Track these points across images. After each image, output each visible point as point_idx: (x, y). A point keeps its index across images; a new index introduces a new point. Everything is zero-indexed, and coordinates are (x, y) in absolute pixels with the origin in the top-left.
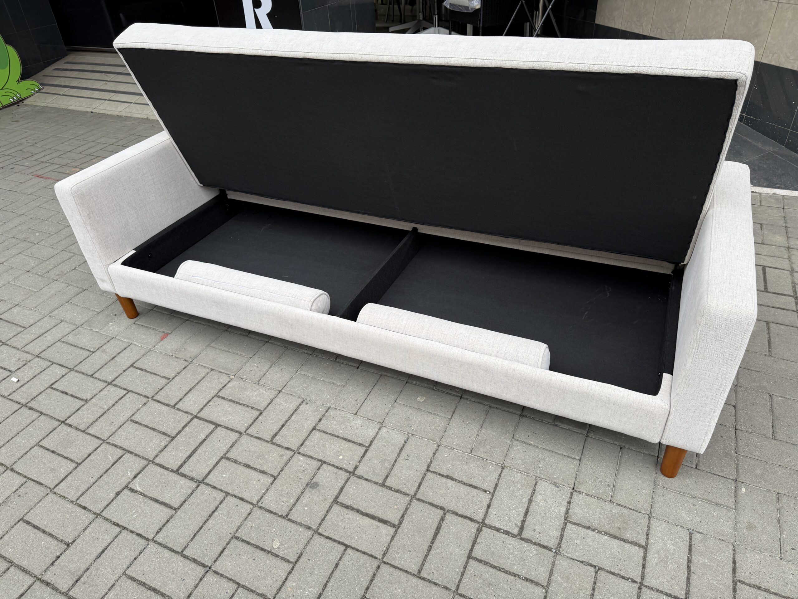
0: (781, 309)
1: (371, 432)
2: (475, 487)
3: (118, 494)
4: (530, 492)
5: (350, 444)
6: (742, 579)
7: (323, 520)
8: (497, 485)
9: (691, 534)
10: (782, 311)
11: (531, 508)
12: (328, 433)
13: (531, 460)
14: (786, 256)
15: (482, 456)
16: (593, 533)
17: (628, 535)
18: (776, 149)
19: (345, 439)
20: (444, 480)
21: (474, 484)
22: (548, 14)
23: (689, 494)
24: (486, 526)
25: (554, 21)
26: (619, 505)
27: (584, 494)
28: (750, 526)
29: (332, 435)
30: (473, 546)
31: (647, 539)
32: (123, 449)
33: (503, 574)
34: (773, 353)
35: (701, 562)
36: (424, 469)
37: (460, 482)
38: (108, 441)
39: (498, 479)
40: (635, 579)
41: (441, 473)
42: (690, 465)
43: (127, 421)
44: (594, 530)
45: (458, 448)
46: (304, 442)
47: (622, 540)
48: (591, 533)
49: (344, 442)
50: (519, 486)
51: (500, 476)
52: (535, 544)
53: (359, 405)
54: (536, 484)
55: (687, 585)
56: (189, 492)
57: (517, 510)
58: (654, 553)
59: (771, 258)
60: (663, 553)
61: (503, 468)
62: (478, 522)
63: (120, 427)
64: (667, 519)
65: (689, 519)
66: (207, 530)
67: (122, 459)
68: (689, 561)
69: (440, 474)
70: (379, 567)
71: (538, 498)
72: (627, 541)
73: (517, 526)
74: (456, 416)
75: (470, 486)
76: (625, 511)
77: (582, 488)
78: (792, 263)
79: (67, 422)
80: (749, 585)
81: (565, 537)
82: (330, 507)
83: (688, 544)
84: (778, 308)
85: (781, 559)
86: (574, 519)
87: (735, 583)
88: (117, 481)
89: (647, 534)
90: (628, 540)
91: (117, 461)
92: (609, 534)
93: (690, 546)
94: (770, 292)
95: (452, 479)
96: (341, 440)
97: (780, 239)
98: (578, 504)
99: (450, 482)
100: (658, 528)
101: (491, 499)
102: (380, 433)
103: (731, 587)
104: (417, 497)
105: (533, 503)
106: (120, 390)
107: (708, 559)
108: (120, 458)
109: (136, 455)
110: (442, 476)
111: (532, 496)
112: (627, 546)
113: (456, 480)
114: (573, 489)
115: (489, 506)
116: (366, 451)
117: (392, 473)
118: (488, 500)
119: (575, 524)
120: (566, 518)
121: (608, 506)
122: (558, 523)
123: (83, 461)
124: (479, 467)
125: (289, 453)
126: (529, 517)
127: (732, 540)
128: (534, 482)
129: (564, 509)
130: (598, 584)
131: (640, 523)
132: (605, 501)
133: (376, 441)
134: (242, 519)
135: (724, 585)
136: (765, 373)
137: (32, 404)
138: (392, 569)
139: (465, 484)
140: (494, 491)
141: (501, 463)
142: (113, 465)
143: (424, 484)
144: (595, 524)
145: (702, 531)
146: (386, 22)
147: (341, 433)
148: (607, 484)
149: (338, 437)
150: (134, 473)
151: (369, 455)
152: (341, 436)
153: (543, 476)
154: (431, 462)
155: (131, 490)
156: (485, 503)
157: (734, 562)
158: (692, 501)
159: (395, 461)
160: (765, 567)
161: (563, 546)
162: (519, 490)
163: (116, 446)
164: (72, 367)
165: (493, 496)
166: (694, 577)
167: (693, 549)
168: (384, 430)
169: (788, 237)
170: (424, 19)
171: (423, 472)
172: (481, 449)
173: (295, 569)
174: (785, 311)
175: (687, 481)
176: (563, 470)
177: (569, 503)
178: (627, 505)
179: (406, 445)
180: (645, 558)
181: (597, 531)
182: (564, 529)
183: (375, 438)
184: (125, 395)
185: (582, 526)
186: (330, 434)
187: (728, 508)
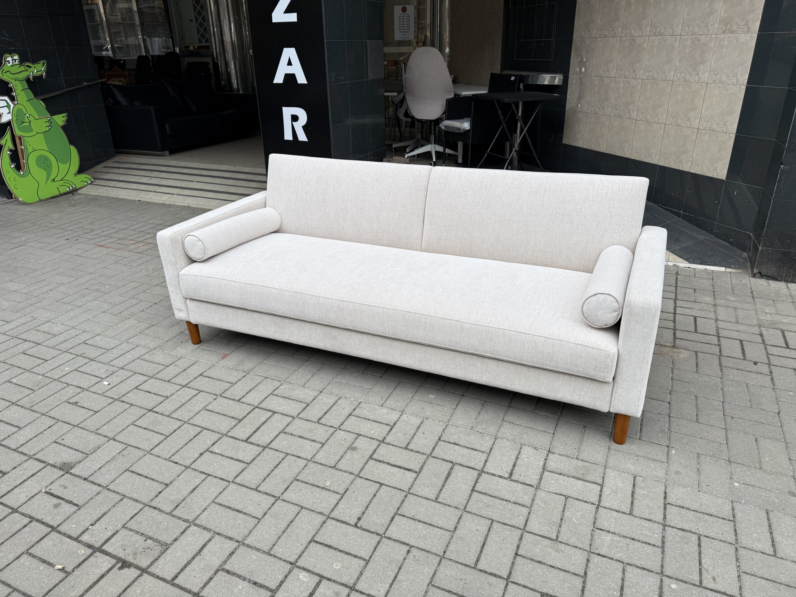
0: (707, 343)
1: (394, 417)
2: (475, 450)
3: (201, 454)
4: (517, 453)
5: (379, 424)
6: (670, 503)
7: (362, 469)
8: (491, 448)
9: (635, 477)
10: (708, 345)
11: (518, 462)
12: (361, 418)
13: (517, 433)
14: (713, 310)
15: (480, 431)
16: (564, 477)
17: (589, 478)
18: (707, 238)
19: (375, 421)
20: (452, 446)
21: (474, 448)
22: (525, 134)
23: (634, 454)
24: (485, 472)
25: (529, 140)
26: (582, 460)
27: (557, 455)
28: (677, 473)
29: (365, 418)
30: (475, 484)
31: (603, 480)
32: (202, 427)
33: (499, 500)
34: (700, 371)
35: (641, 493)
36: (437, 439)
37: (464, 447)
38: (188, 422)
39: (493, 445)
40: (594, 502)
42: (635, 437)
43: (202, 410)
44: (564, 475)
45: (462, 427)
46: (343, 423)
47: (585, 481)
48: (562, 477)
49: (375, 423)
50: (509, 449)
51: (494, 443)
52: (521, 483)
53: (384, 400)
54: (521, 449)
55: (631, 506)
56: (257, 453)
57: (507, 463)
58: (608, 489)
59: (700, 312)
60: (614, 488)
61: (496, 439)
62: (479, 471)
63: (197, 413)
64: (617, 469)
65: (633, 468)
66: (273, 476)
67: (201, 433)
68: (633, 493)
69: (449, 442)
70: (406, 496)
71: (523, 456)
72: (589, 482)
73: (508, 473)
74: (459, 406)
75: (472, 449)
76: (587, 464)
77: (555, 451)
78: (717, 315)
79: (153, 410)
80: (675, 506)
81: (543, 479)
82: (367, 462)
83: (632, 483)
84: (704, 343)
85: (699, 491)
86: (549, 469)
87: (665, 504)
88: (200, 447)
89: (603, 478)
91: (198, 434)
92: (576, 478)
93: (634, 484)
94: (699, 333)
95: (458, 445)
96: (372, 422)
97: (709, 299)
98: (552, 460)
99: (457, 447)
100: (611, 474)
101: (488, 457)
102: (401, 418)
103: (663, 507)
104: (432, 455)
105: (519, 459)
106: (193, 390)
107: (646, 491)
108: (200, 433)
109: (212, 431)
110: (451, 443)
111: (518, 455)
112: (588, 484)
113: (461, 446)
114: (549, 451)
115: (486, 461)
116: (391, 429)
117: (413, 441)
118: (485, 458)
119: (550, 471)
120: (544, 469)
121: (575, 462)
122: (538, 471)
123: (171, 434)
124: (478, 438)
125: (332, 430)
126: (516, 468)
127: (664, 481)
128: (520, 447)
129: (542, 463)
130: (567, 506)
131: (598, 471)
132: (572, 458)
133: (399, 422)
134: (300, 469)
135: (658, 505)
136: (693, 383)
137: (123, 399)
138: (416, 497)
139: (468, 448)
140: (490, 452)
141: (495, 435)
142: (195, 437)
143: (437, 448)
144: (566, 471)
145: (643, 476)
147: (371, 417)
148: (574, 448)
149: (369, 420)
150: (212, 442)
151: (394, 431)
152: (371, 419)
154: (442, 435)
155: (212, 452)
157: (665, 493)
158: (636, 458)
159: (414, 435)
160: (687, 496)
161: (542, 484)
162: (508, 451)
163: (195, 425)
164: (152, 376)
165: (489, 455)
166: (636, 501)
167: (636, 486)
168: (405, 416)
169: (715, 298)
170: (422, 138)
171: (436, 441)
172: (479, 427)
173: (344, 497)
174: (710, 345)
175: (633, 446)
176: (541, 439)
177: (546, 459)
178: (588, 460)
179: (422, 425)
180: (601, 491)
181: (566, 476)
182: (542, 474)
184: (198, 394)
185: (556, 473)
186: (363, 418)
187: (662, 462)
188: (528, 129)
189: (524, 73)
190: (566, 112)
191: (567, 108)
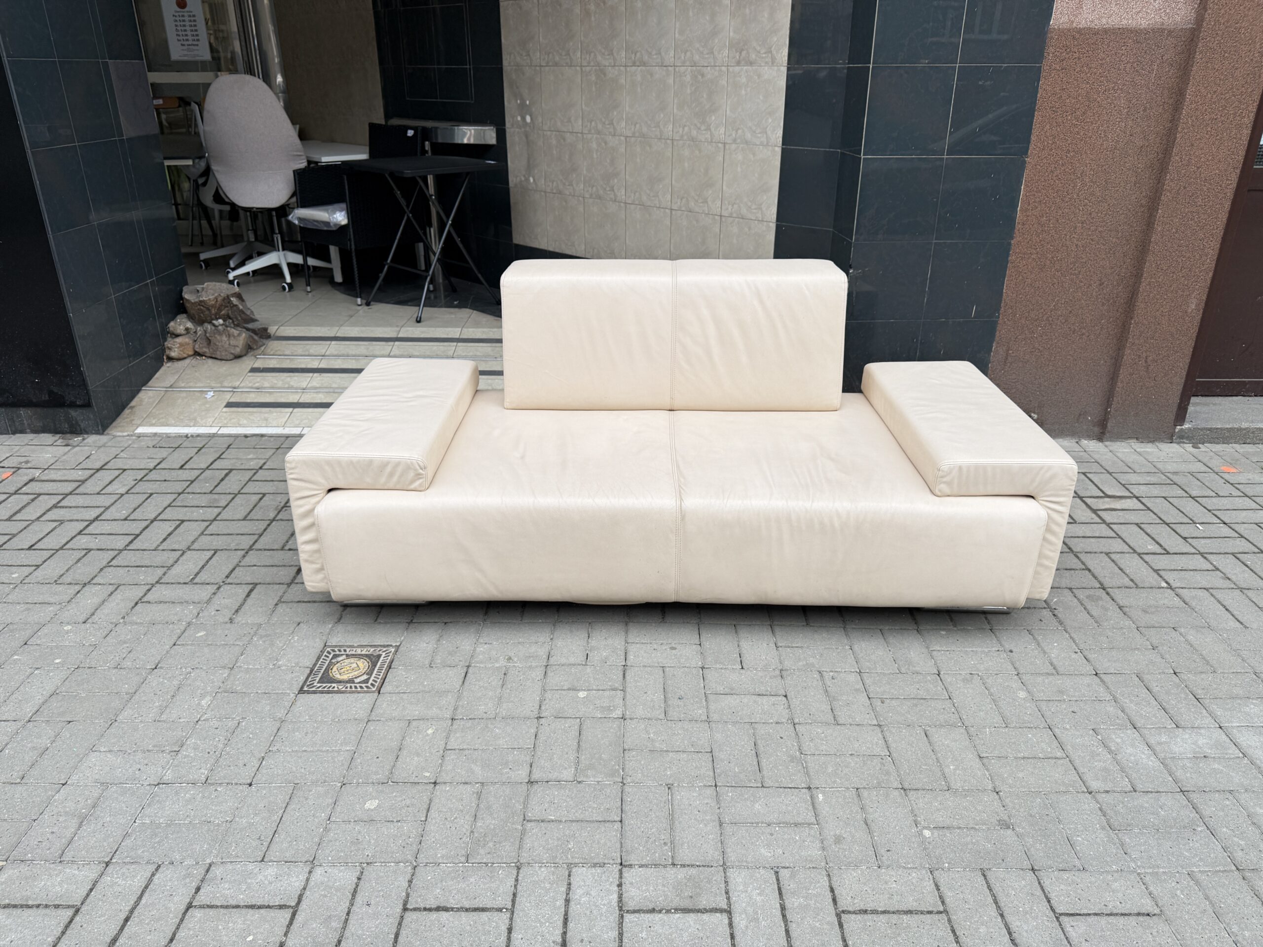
1: (296, 881)
2: (483, 910)
4: (563, 889)
5: (262, 911)
6: (845, 908)
11: (571, 910)
12: (217, 907)
16: (660, 915)
17: (703, 903)
19: (252, 907)
20: (434, 915)
21: (481, 906)
23: (762, 823)
26: (683, 866)
27: (636, 867)
28: (838, 840)
29: (227, 907)
31: (728, 898)
35: (796, 904)
36: (399, 909)
37: (459, 910)
39: (515, 886)
41: (428, 907)
42: (754, 785)
44: (660, 911)
45: (445, 861)
46: (174, 935)
47: (699, 911)
48: (657, 917)
49: (251, 911)
50: (548, 886)
53: (266, 844)
54: (569, 876)
55: (787, 940)
57: (551, 921)
58: (740, 914)
60: (750, 910)
64: (745, 864)
65: (770, 855)
68: (783, 908)
69: (425, 909)
71: (577, 893)
72: (704, 911)
74: (432, 813)
76: (693, 871)
77: (632, 859)
80: (854, 913)
81: (625, 935)
83: (776, 887)
85: (879, 867)
86: (631, 905)
87: (838, 916)
89: (727, 893)
90: (705, 909)
92: (681, 910)
93: (779, 889)
96: (244, 911)
98: (631, 883)
99: (444, 915)
100: (737, 880)
101: (511, 919)
102: (313, 878)
103: (837, 923)
105: (572, 904)
107: (803, 897)
110: (430, 910)
111: (568, 894)
112: (705, 917)
114: (621, 864)
116: (294, 915)
117: (347, 933)
118: (507, 922)
119: (634, 912)
121: (671, 872)
122: (612, 919)
127: (823, 864)
129: (615, 897)
131: (715, 880)
132: (665, 866)
133: (307, 893)
135: (828, 923)
139: (467, 910)
141: (515, 861)
144: (661, 902)
145: (788, 865)
146: (191, 245)
147: (242, 898)
148: (662, 842)
149: (237, 907)
151: (300, 918)
152: (242, 904)
153: (576, 861)
156: (504, 928)
157: (832, 890)
158: (768, 830)
159: (348, 914)
160: (865, 884)
162: (548, 890)
165: (513, 913)
166: (793, 927)
167: (784, 891)
168: (318, 871)
170: (256, 239)
171: (398, 916)
172: (482, 851)
175: (757, 806)
176: (602, 841)
177: (620, 885)
178: (693, 862)
179: (362, 882)
181: (664, 911)
182: (621, 924)
183: (304, 889)
185: (644, 912)
186: (222, 907)
187: (809, 824)
188: (452, 221)
189: (429, 124)
190: (511, 190)
191: (511, 184)
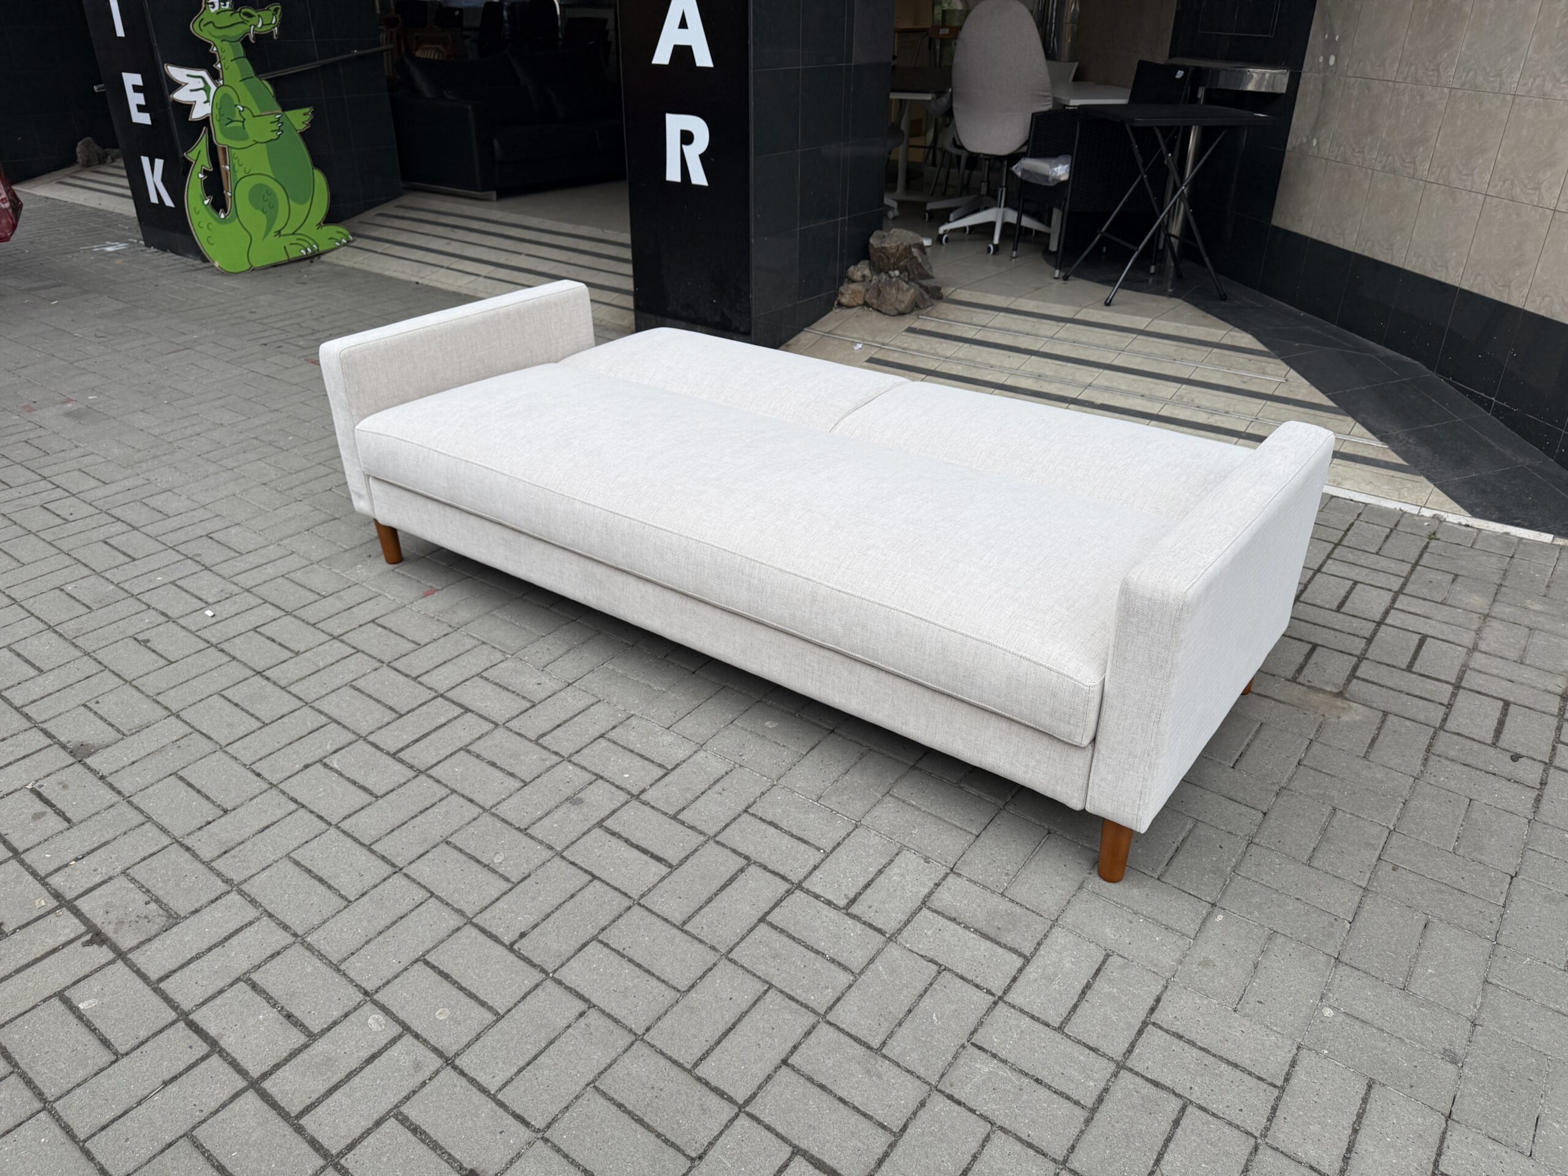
1: (680, 754)
2: (805, 842)
3: (306, 767)
4: (884, 861)
5: (644, 761)
7: (573, 843)
8: (838, 845)
11: (877, 880)
12: (622, 746)
13: (902, 823)
15: (833, 807)
19: (641, 756)
20: (764, 826)
21: (805, 838)
24: (802, 889)
27: (964, 878)
29: (625, 748)
30: (773, 908)
32: (330, 717)
33: (801, 948)
37: (787, 832)
38: (312, 705)
39: (844, 839)
41: (764, 818)
43: (345, 686)
44: (959, 924)
46: (581, 749)
48: (953, 926)
49: (638, 759)
51: (849, 835)
52: (864, 923)
53: (677, 718)
54: (897, 854)
56: (402, 781)
57: (855, 879)
61: (856, 827)
63: (334, 691)
66: (411, 827)
67: (324, 728)
69: (761, 819)
70: (629, 908)
73: (849, 899)
75: (800, 839)
77: (965, 870)
79: (264, 673)
81: (912, 921)
82: (590, 830)
86: (936, 905)
88: (310, 752)
91: (318, 729)
95: (776, 827)
96: (634, 756)
98: (949, 889)
101: (823, 860)
102: (694, 757)
105: (882, 876)
106: (346, 648)
108: (322, 727)
109: (344, 727)
111: (885, 867)
113: (781, 829)
114: (951, 869)
115: (816, 868)
116: (665, 775)
118: (818, 860)
119: (935, 911)
120: (924, 902)
122: (909, 905)
123: (273, 722)
124: (823, 819)
125: (556, 759)
126: (868, 891)
128: (896, 851)
129: (925, 891)
130: (934, 986)
133: (683, 766)
134: (463, 823)
137: (224, 646)
138: (647, 914)
139: (792, 835)
140: (832, 851)
142: (310, 733)
143: (733, 825)
147: (637, 747)
149: (632, 751)
150: (335, 747)
151: (668, 779)
152: (635, 751)
153: (911, 846)
154: (753, 802)
155: (326, 765)
156: (812, 864)
159: (703, 793)
161: (903, 934)
163: (321, 712)
164: (290, 611)
165: (827, 856)
168: (702, 754)
171: (737, 813)
173: (514, 891)
177: (938, 884)
179: (727, 777)
181: (963, 925)
182: (915, 913)
183: (683, 762)
184: (352, 655)
185: (944, 916)
